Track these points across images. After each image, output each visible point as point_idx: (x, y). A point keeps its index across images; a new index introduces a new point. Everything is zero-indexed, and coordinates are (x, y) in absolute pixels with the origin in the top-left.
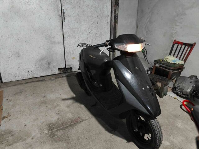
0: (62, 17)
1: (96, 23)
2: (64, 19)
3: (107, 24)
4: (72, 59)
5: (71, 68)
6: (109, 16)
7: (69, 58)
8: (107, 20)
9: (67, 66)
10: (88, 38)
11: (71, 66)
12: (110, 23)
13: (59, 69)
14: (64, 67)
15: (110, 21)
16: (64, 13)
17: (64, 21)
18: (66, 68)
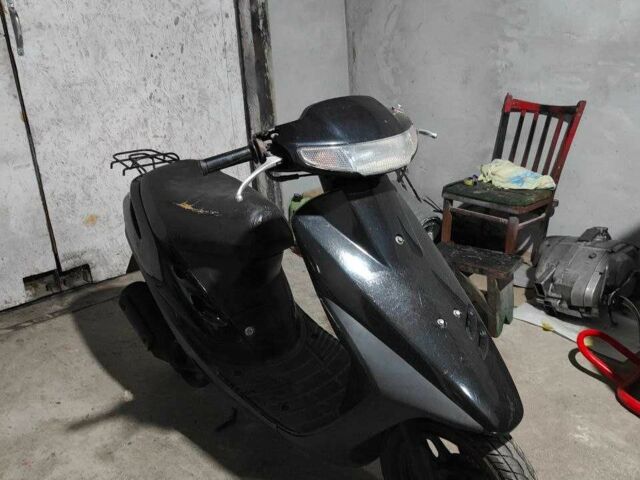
0: (7, 35)
1: (176, 50)
2: (20, 43)
3: (224, 50)
4: (86, 223)
5: (86, 268)
6: (227, 16)
7: (69, 221)
8: (223, 34)
9: (67, 258)
10: (145, 120)
11: (87, 258)
12: (236, 48)
13: (29, 281)
14: (52, 266)
15: (235, 38)
16: (14, 15)
17: (21, 54)
18: (63, 269)
